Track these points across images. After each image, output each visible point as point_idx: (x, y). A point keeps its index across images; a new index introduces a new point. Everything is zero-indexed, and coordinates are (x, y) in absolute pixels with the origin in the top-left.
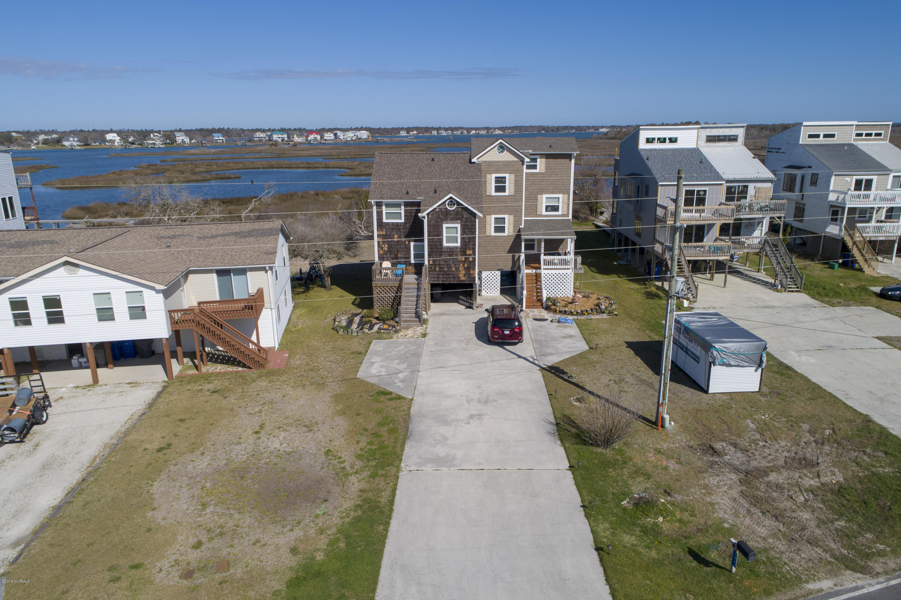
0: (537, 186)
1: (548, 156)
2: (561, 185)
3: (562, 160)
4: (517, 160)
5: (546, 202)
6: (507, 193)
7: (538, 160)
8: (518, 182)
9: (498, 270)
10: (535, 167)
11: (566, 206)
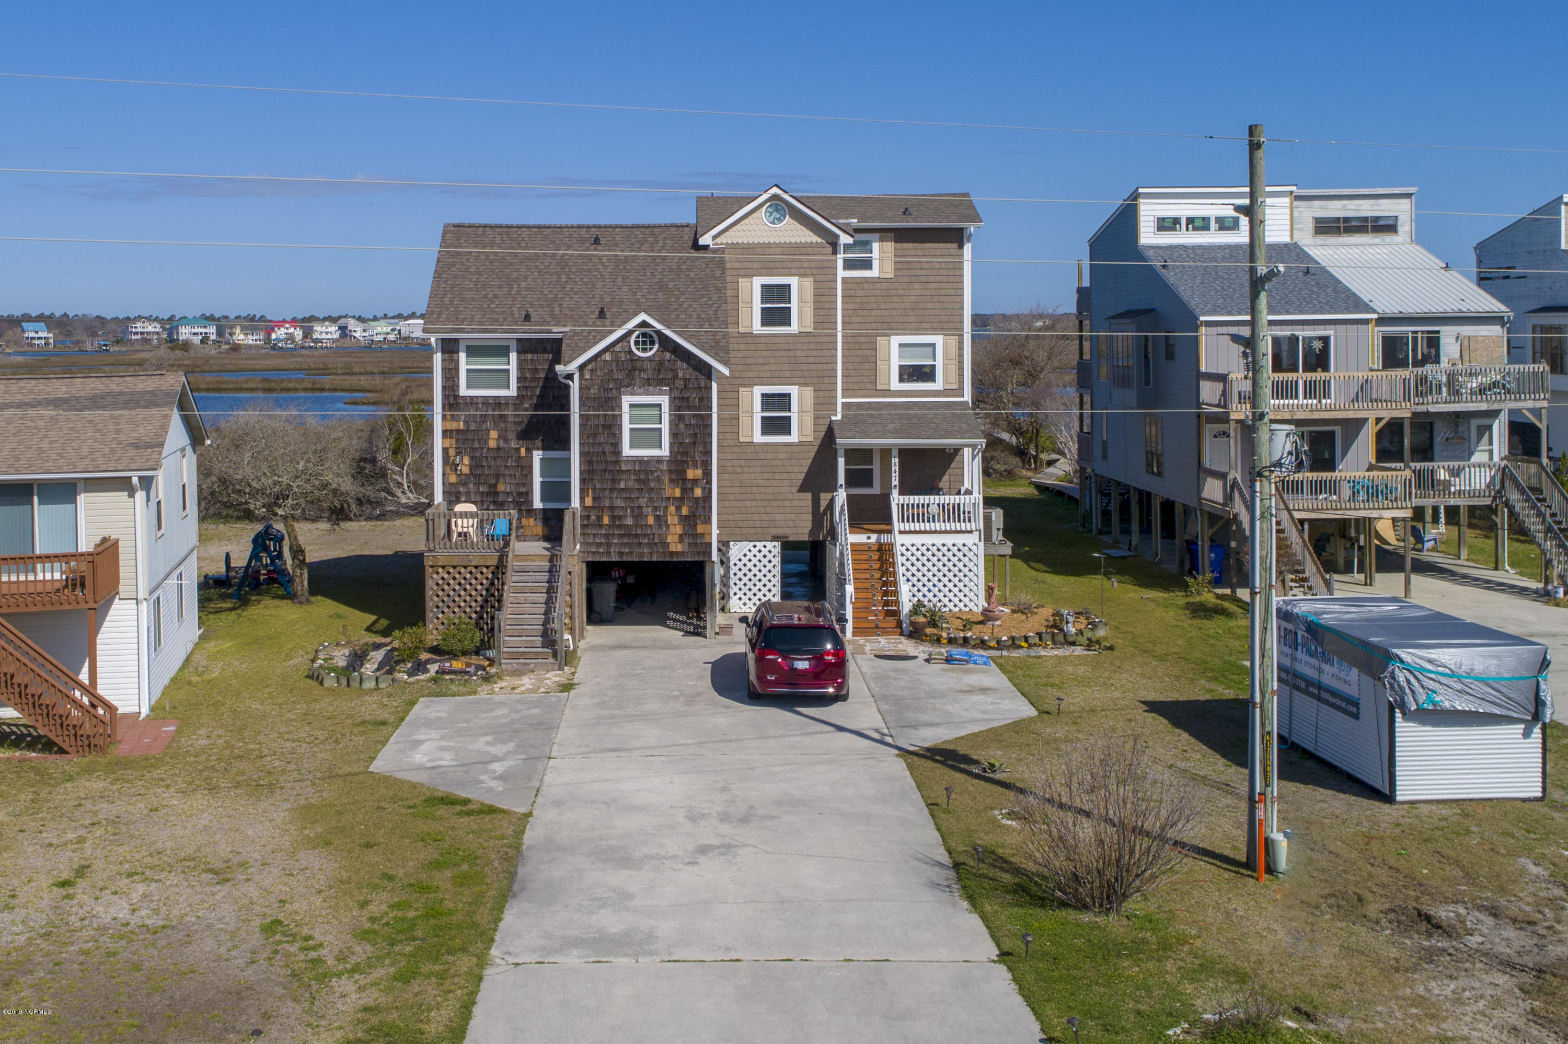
0: (874, 313)
1: (901, 235)
2: (937, 312)
3: (937, 245)
4: (820, 240)
5: (900, 357)
6: (794, 328)
7: (876, 246)
8: (822, 299)
9: (775, 538)
10: (866, 264)
11: (953, 368)
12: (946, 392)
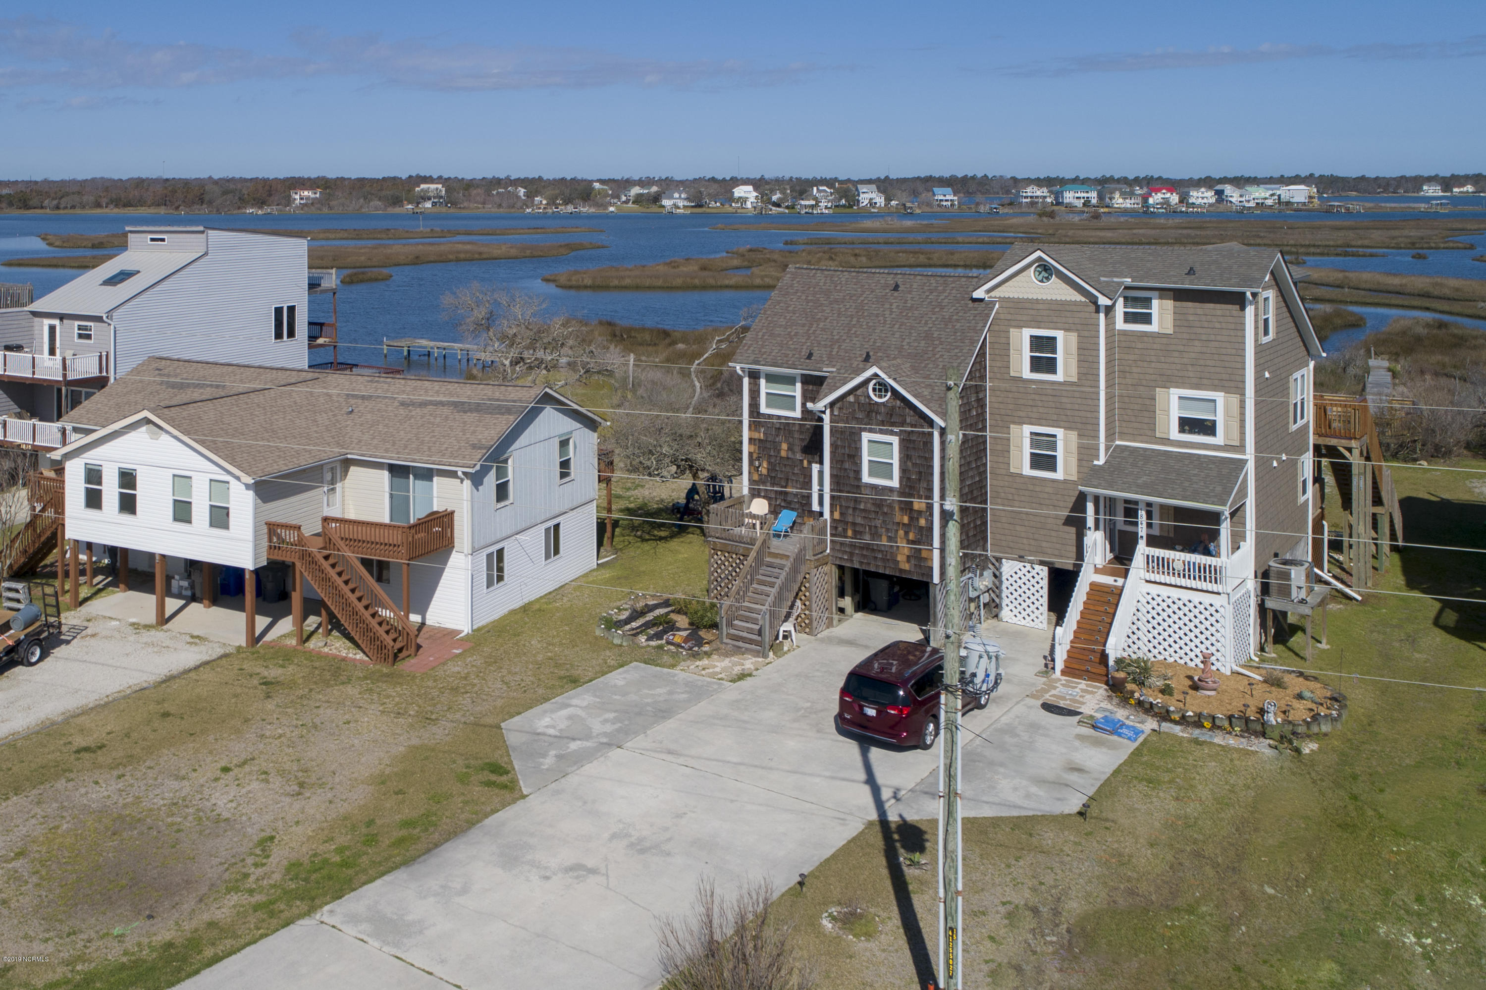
0: (1153, 365)
1: (1180, 295)
2: (1218, 370)
3: (1218, 306)
4: (1083, 299)
5: (1180, 408)
6: (1059, 377)
7: (1155, 303)
8: (1086, 352)
9: (1042, 563)
10: (1146, 319)
11: (1236, 425)
12: (1226, 448)
